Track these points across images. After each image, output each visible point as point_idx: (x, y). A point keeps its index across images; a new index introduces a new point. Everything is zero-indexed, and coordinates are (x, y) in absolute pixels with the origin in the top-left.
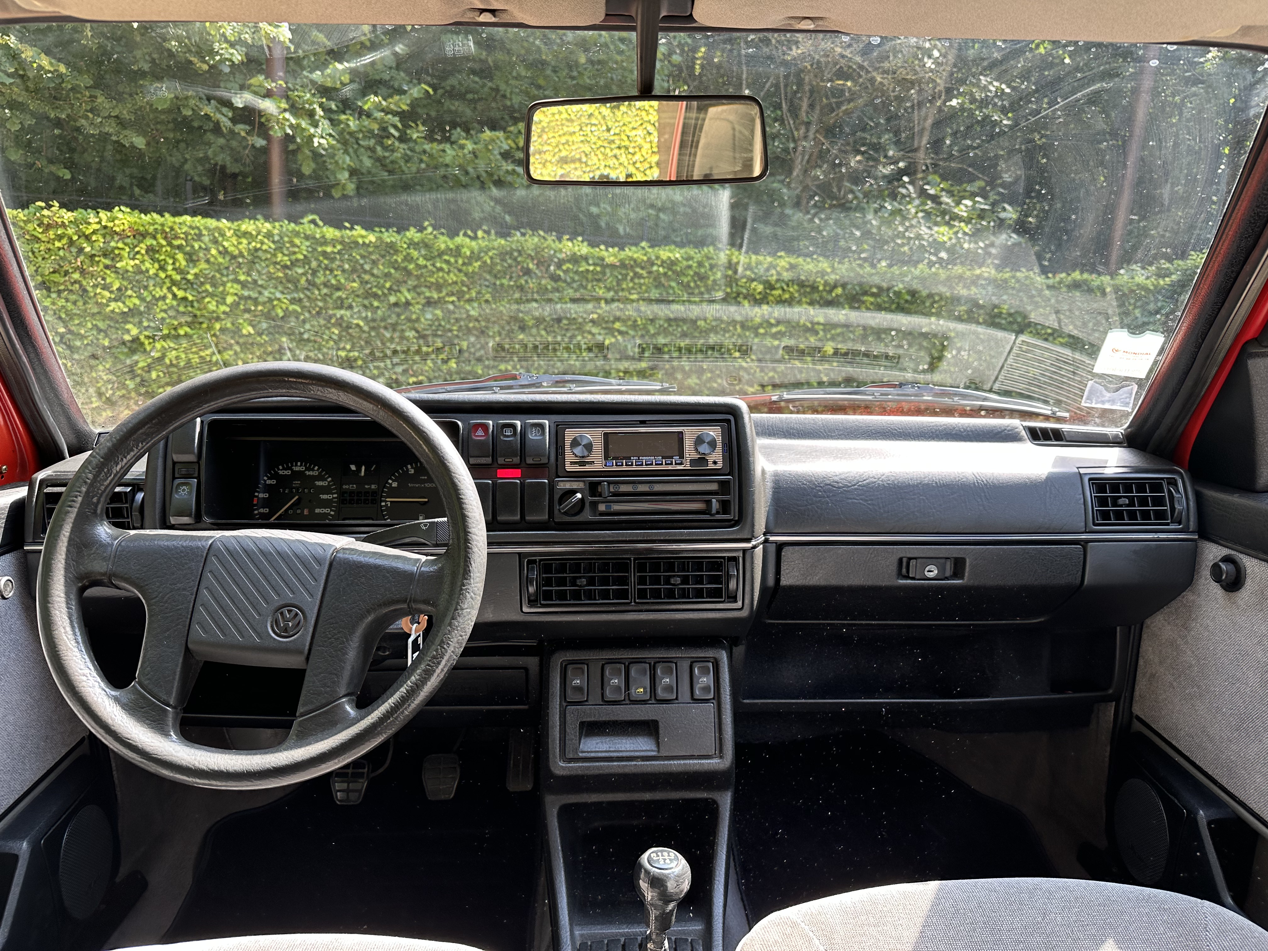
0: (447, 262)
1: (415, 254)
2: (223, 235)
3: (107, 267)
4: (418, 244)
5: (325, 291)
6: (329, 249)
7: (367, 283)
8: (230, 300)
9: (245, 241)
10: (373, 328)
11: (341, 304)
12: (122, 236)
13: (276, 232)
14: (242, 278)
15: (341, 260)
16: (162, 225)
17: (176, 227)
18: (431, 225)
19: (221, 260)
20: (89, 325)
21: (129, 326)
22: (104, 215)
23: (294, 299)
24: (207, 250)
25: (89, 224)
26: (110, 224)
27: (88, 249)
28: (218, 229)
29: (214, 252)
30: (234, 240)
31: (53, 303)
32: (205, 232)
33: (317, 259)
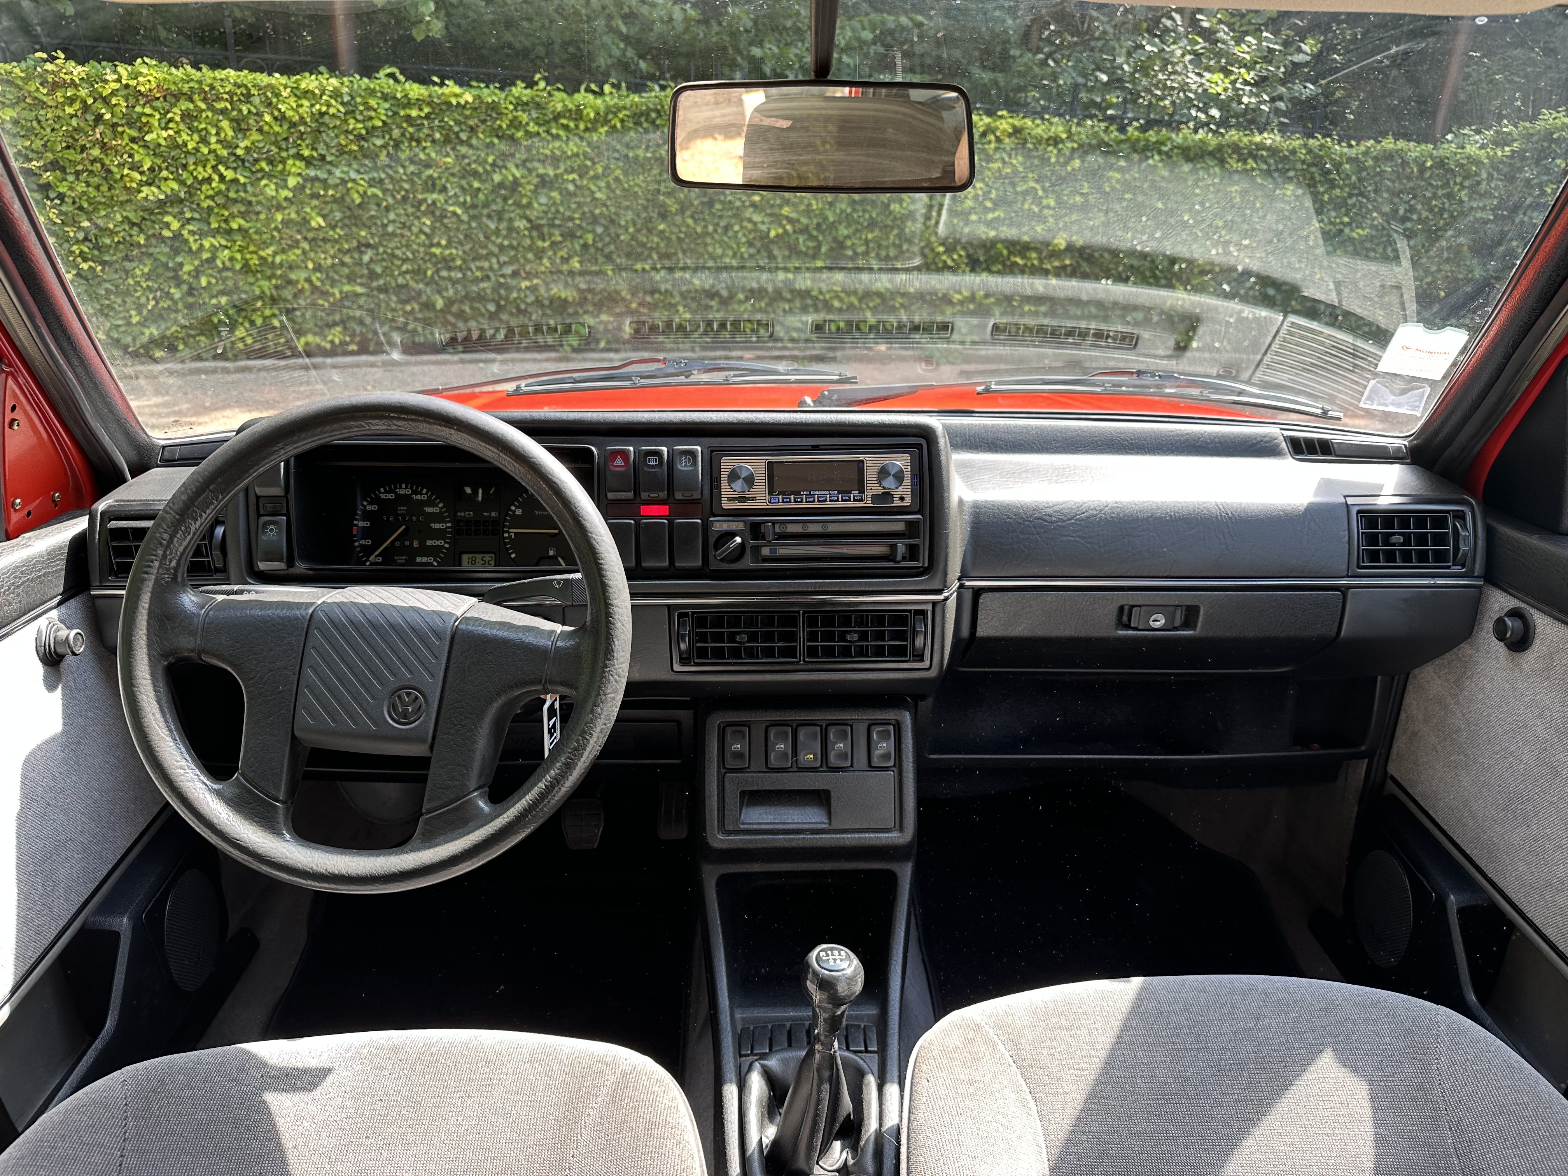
0: (566, 128)
1: (524, 117)
2: (277, 95)
3: (133, 140)
4: (527, 104)
5: (412, 168)
6: (414, 113)
7: (464, 157)
8: (292, 182)
9: (306, 103)
10: (473, 218)
11: (431, 185)
12: (149, 99)
13: (345, 90)
14: (306, 153)
15: (431, 128)
16: (200, 82)
17: (217, 84)
18: (545, 79)
19: (277, 129)
20: (119, 217)
21: (168, 219)
22: (122, 69)
23: (373, 179)
24: (259, 115)
25: (106, 82)
26: (133, 83)
27: (108, 116)
28: (269, 85)
29: (268, 118)
30: (292, 102)
31: (71, 189)
32: (254, 91)
33: (400, 127)
